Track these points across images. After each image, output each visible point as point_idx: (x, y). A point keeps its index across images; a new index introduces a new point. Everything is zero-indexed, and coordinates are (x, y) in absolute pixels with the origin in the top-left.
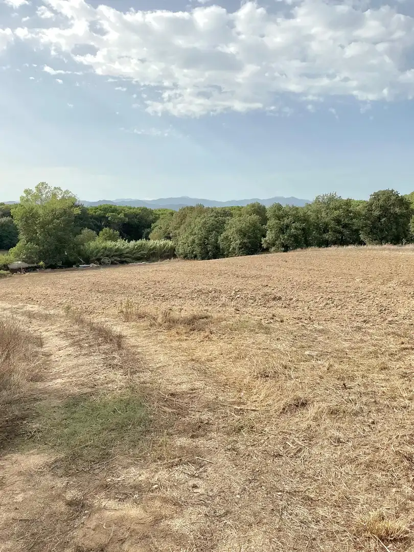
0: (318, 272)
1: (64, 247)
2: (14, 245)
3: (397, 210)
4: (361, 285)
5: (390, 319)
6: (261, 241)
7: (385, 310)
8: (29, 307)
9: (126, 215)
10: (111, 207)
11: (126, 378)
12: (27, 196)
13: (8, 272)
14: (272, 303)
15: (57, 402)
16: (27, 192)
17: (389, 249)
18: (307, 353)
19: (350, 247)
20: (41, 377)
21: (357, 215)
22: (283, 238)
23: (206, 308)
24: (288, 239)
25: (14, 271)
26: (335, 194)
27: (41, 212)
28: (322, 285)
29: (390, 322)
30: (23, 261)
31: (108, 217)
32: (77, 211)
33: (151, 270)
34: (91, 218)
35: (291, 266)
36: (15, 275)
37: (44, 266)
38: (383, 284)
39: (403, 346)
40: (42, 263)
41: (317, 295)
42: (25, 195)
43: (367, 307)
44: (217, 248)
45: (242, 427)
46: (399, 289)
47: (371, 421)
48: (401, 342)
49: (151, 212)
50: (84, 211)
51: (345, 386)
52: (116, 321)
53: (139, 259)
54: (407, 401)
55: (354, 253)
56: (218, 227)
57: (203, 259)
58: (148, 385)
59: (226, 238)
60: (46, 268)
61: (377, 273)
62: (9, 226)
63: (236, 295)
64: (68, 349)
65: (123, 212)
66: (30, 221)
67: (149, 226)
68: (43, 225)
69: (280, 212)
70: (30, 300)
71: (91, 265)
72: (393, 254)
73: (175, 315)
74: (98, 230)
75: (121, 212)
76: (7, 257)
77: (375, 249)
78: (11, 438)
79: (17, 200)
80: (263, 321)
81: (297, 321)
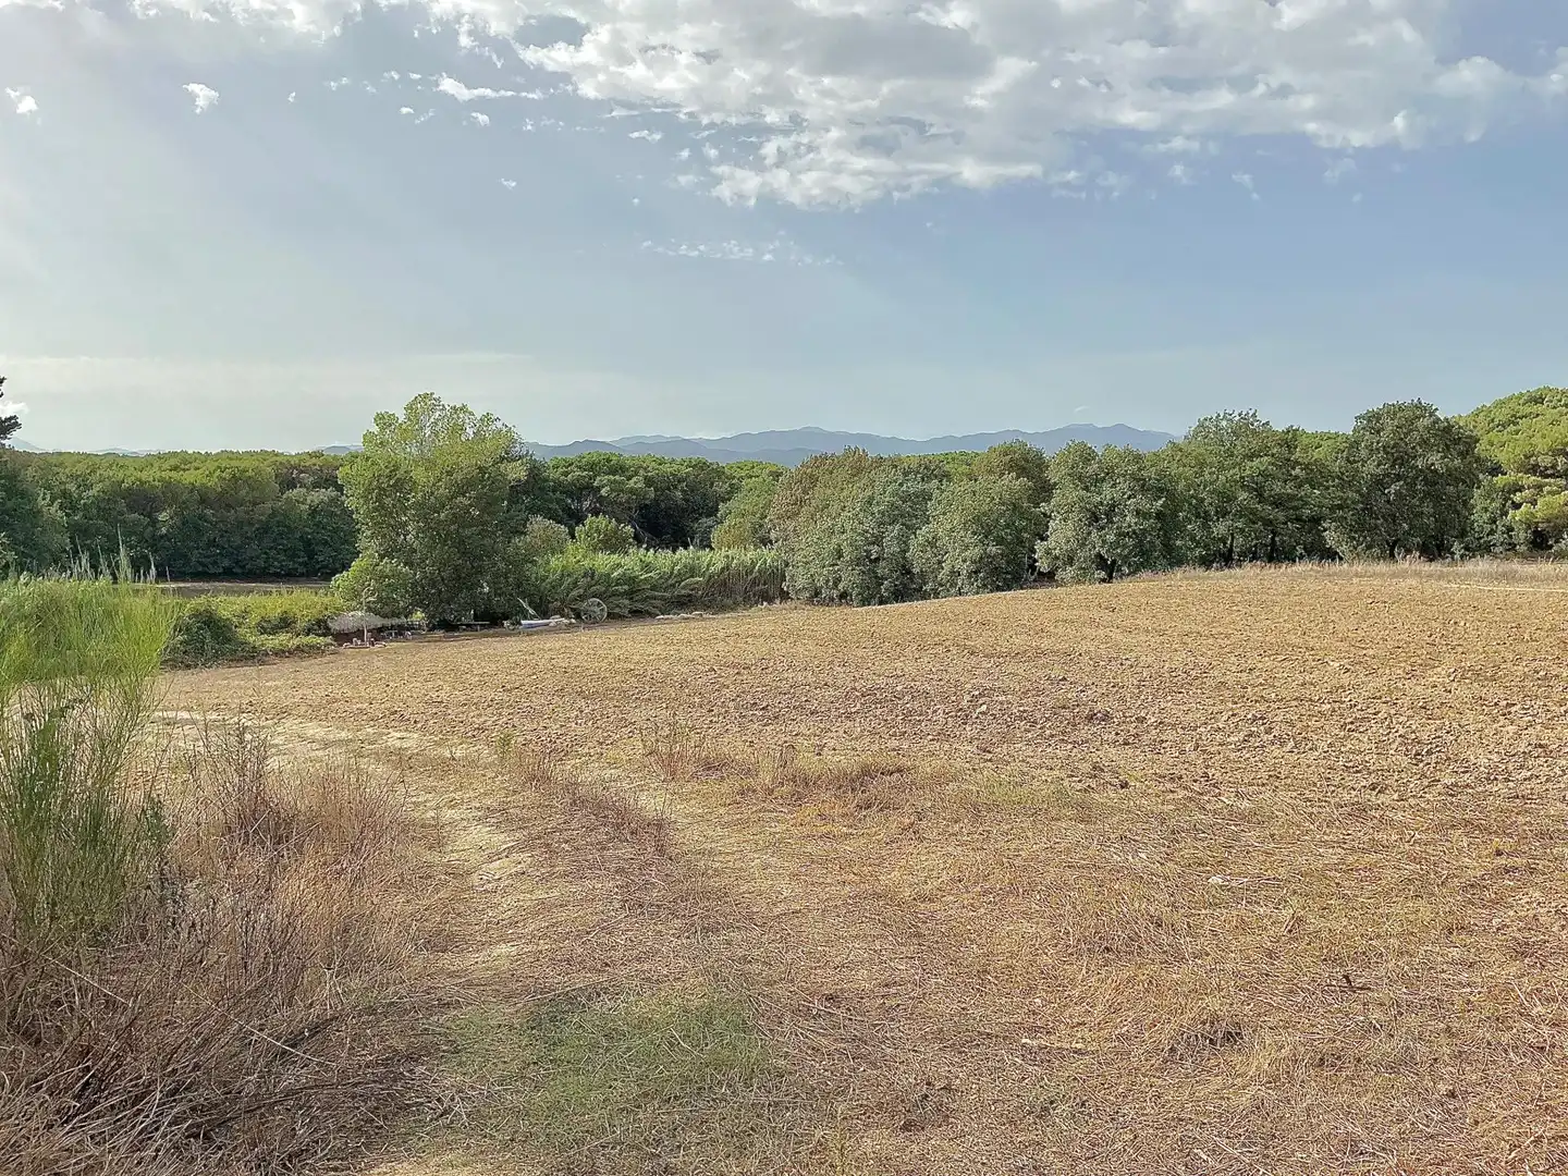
0: (1211, 641)
1: (480, 571)
2: (345, 567)
3: (1435, 459)
4: (1345, 679)
5: (1449, 781)
6: (1034, 552)
7: (1429, 753)
8: (394, 739)
9: (649, 481)
10: (609, 461)
11: (691, 944)
12: (382, 429)
13: (329, 639)
14: (1085, 731)
15: (501, 1012)
16: (384, 420)
17: (1418, 574)
18: (1216, 880)
19: (1299, 568)
20: (451, 937)
21: (1316, 475)
22: (1101, 541)
23: (894, 743)
24: (1116, 544)
25: (343, 637)
26: (1254, 415)
27: (419, 475)
28: (1230, 679)
29: (1452, 791)
30: (369, 609)
31: (599, 489)
32: (517, 472)
33: (721, 634)
34: (554, 491)
35: (1127, 623)
36: (347, 648)
37: (425, 622)
38: (1410, 675)
39: (1502, 861)
40: (418, 616)
41: (1216, 709)
42: (376, 429)
43: (1374, 746)
44: (906, 571)
45: (1052, 1103)
46: (1462, 692)
47: (1443, 1088)
48: (1491, 849)
49: (719, 473)
50: (535, 471)
51: (1349, 981)
52: (641, 779)
53: (684, 603)
54: (1545, 1030)
55: (1311, 585)
56: (909, 512)
57: (865, 602)
58: (756, 968)
59: (932, 543)
60: (432, 629)
61: (1390, 644)
62: (332, 514)
63: (975, 707)
64: (515, 856)
65: (642, 472)
66: (388, 501)
67: (713, 512)
68: (425, 511)
69: (1088, 468)
70: (397, 717)
71: (553, 621)
72: (1431, 588)
73: (807, 761)
74: (573, 522)
75: (636, 474)
76: (326, 600)
77: (1374, 574)
78: (385, 1118)
79: (356, 443)
80: (1066, 783)
81: (1169, 786)
